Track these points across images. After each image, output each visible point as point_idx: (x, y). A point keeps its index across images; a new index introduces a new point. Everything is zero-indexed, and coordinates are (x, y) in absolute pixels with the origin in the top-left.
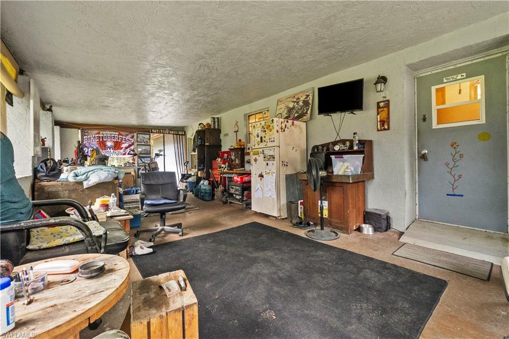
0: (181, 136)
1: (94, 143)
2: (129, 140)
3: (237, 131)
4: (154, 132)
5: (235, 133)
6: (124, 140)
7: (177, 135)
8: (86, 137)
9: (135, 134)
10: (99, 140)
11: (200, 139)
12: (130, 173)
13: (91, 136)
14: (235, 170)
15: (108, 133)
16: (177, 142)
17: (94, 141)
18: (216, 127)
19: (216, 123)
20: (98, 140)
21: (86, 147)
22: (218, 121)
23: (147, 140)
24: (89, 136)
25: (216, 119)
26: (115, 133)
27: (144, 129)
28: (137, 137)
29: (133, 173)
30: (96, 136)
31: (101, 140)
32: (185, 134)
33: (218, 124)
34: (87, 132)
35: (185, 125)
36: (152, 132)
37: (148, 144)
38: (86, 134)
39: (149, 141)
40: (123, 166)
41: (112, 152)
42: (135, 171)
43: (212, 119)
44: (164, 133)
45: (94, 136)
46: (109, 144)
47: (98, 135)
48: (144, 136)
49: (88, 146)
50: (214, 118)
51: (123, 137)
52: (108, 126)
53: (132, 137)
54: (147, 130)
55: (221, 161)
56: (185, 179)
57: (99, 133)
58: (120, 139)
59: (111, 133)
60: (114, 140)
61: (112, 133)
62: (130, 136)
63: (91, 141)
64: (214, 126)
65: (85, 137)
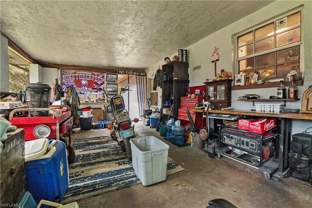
0: (142, 77)
1: (71, 81)
2: (100, 79)
3: (218, 60)
4: (121, 73)
5: (214, 64)
6: (96, 79)
7: (139, 75)
8: (65, 76)
9: (105, 75)
10: (76, 79)
11: (165, 74)
12: (101, 108)
13: (69, 75)
14: (222, 109)
15: (83, 73)
16: (139, 82)
17: (71, 79)
18: (184, 61)
19: (184, 56)
20: (74, 79)
21: (65, 85)
22: (186, 54)
23: (115, 79)
24: (67, 76)
25: (184, 52)
26: (88, 73)
27: (112, 70)
28: (107, 77)
29: (103, 108)
30: (73, 75)
31: (77, 79)
32: (146, 75)
33: (186, 57)
34: (66, 72)
35: (146, 67)
36: (119, 73)
37: (116, 83)
38: (65, 73)
39: (116, 80)
40: (95, 101)
41: (86, 89)
42: (105, 107)
43: (180, 51)
44: (129, 74)
45: (71, 75)
46: (84, 82)
47: (74, 75)
48: (113, 76)
49: (66, 84)
50: (182, 50)
51: (95, 76)
52: (83, 67)
53: (103, 77)
54: (115, 71)
55: (195, 98)
56: (147, 115)
57: (75, 73)
58: (93, 78)
59: (85, 73)
60: (88, 79)
61: (87, 73)
62: (101, 76)
63: (69, 80)
64: (182, 60)
65: (63, 76)
